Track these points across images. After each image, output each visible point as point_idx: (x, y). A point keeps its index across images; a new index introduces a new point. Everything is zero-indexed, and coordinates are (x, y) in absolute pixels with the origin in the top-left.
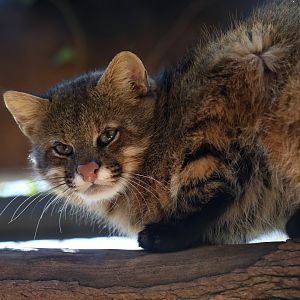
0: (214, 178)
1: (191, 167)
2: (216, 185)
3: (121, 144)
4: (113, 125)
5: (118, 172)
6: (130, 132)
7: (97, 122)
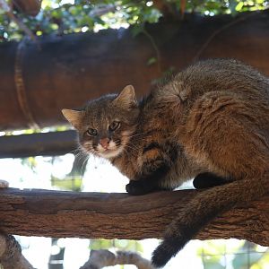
0: (158, 159)
1: (147, 153)
2: (159, 162)
3: (122, 129)
4: (117, 120)
5: (119, 143)
6: (126, 124)
7: (109, 118)
